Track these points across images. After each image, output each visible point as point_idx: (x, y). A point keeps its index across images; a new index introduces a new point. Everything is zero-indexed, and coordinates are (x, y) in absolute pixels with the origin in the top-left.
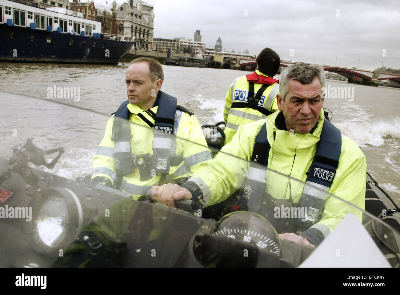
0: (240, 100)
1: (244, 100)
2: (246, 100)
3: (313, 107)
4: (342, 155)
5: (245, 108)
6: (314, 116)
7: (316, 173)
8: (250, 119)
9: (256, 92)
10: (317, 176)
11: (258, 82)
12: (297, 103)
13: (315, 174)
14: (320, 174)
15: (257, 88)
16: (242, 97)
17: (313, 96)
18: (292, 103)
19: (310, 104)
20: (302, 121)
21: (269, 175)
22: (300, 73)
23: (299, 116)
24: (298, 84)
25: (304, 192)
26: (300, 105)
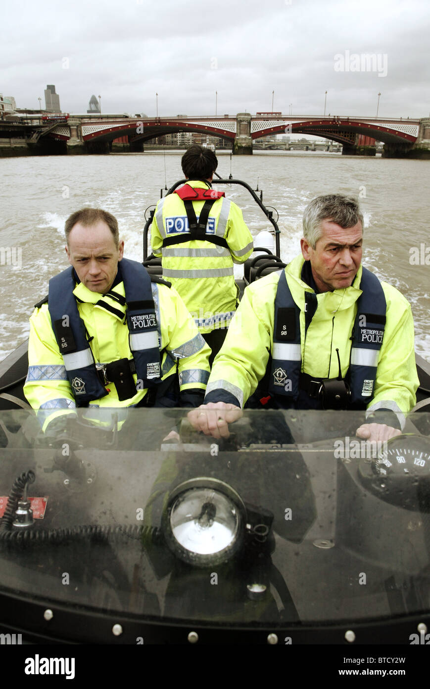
0: (178, 232)
1: (184, 230)
2: (187, 229)
3: (355, 256)
4: (389, 308)
5: (189, 242)
6: (355, 267)
7: (365, 336)
8: (201, 256)
9: (198, 215)
10: (365, 340)
11: (197, 199)
12: (335, 252)
13: (363, 338)
14: (370, 337)
15: (198, 207)
16: (179, 226)
17: (354, 242)
18: (328, 252)
19: (352, 252)
20: (343, 274)
21: (304, 350)
22: (336, 212)
23: (338, 268)
24: (336, 228)
25: (352, 363)
26: (339, 254)
